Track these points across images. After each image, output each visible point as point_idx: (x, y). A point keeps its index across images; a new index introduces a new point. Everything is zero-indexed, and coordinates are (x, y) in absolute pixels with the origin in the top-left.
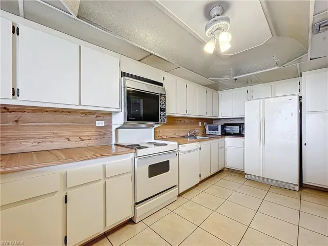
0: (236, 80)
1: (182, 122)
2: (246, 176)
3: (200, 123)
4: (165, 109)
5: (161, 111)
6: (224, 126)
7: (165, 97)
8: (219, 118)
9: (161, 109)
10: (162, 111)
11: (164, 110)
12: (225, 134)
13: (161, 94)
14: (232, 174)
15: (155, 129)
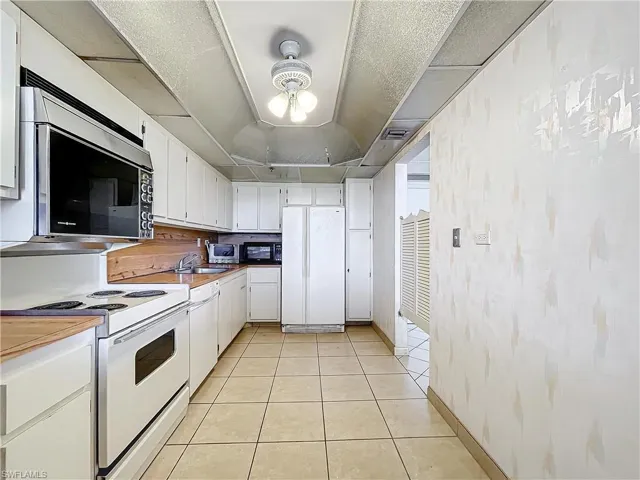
0: (272, 168)
1: (167, 237)
2: (284, 330)
3: (199, 240)
4: (150, 205)
5: (143, 209)
6: (244, 248)
7: (151, 176)
8: (233, 231)
9: (143, 204)
10: (145, 210)
11: (148, 207)
12: (246, 260)
13: (143, 167)
14: (259, 331)
15: (108, 255)
